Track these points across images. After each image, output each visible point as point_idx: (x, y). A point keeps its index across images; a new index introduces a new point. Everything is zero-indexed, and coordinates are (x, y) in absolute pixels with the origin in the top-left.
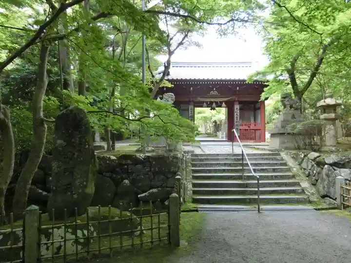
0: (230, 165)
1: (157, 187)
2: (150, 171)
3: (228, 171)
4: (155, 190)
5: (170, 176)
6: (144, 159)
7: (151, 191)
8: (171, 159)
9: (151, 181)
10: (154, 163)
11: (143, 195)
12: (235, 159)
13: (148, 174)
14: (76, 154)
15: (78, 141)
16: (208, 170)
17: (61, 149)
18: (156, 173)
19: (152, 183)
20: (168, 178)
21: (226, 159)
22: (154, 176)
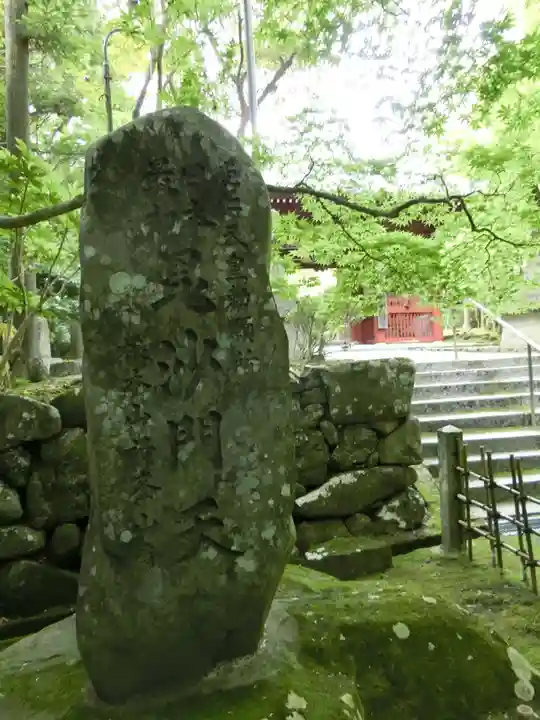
0: (477, 389)
1: (353, 468)
2: (326, 416)
3: (483, 405)
4: (347, 478)
5: (388, 427)
6: (301, 379)
7: (334, 481)
8: (391, 374)
9: (332, 448)
10: (338, 389)
11: (312, 496)
12: (479, 374)
13: (318, 428)
14: (224, 341)
15: (222, 277)
16: (430, 405)
17: (136, 320)
18: (344, 425)
19: (336, 455)
20: (381, 435)
21: (458, 374)
22: (341, 432)
